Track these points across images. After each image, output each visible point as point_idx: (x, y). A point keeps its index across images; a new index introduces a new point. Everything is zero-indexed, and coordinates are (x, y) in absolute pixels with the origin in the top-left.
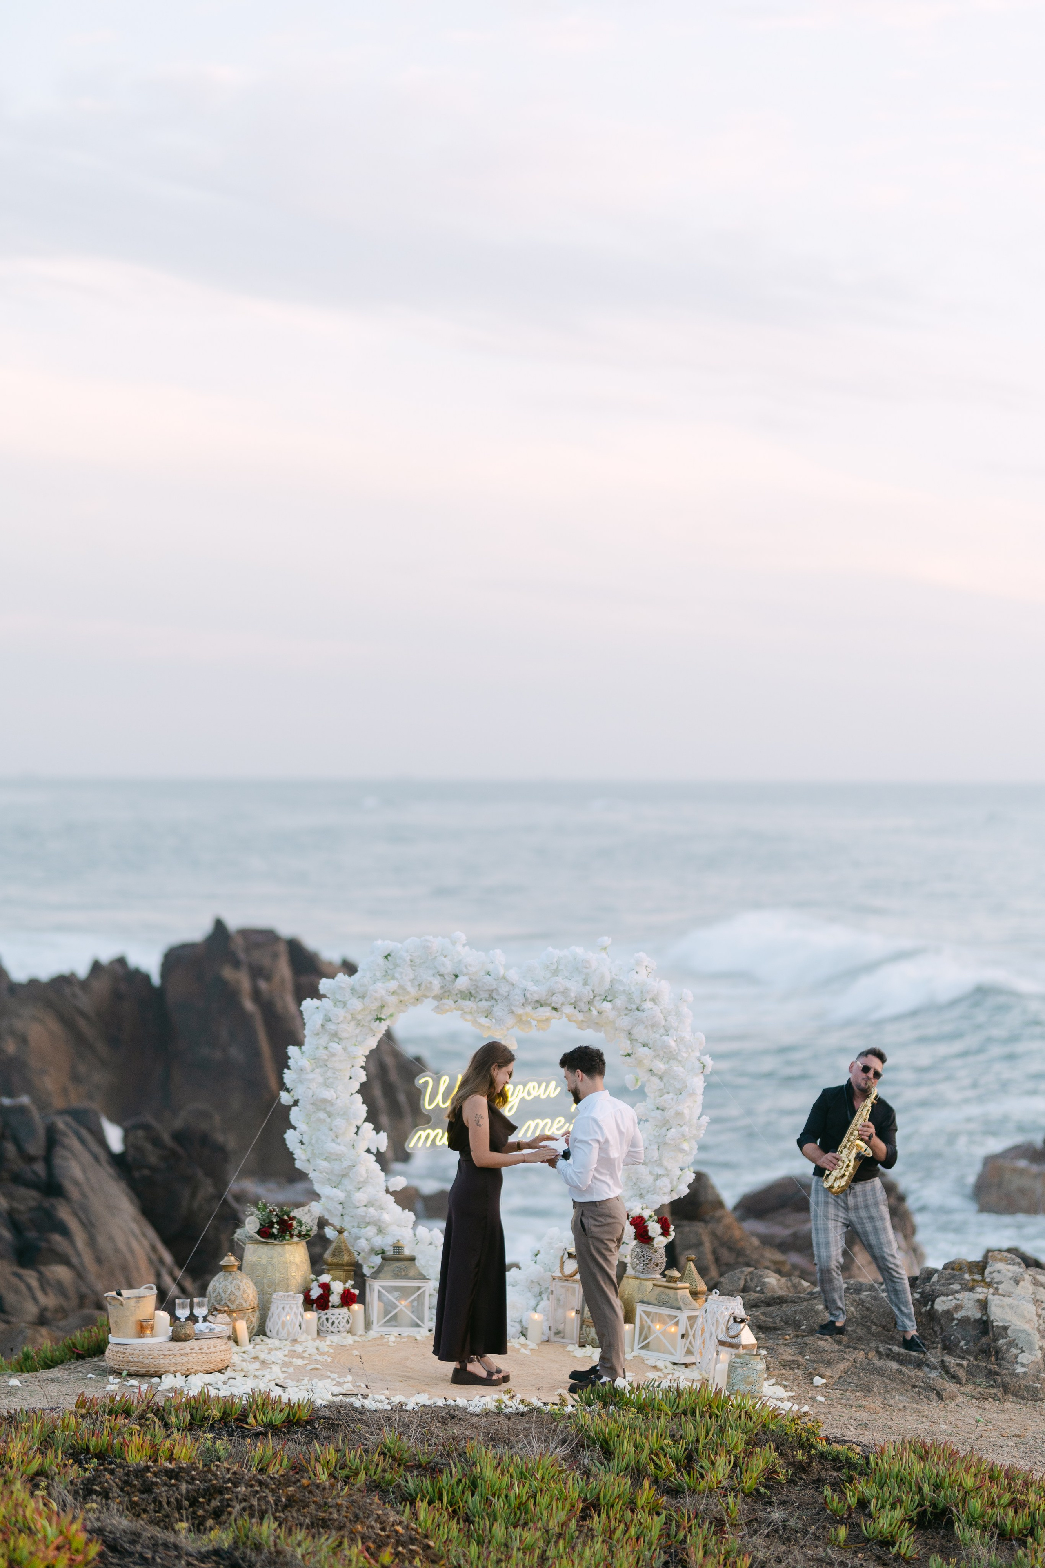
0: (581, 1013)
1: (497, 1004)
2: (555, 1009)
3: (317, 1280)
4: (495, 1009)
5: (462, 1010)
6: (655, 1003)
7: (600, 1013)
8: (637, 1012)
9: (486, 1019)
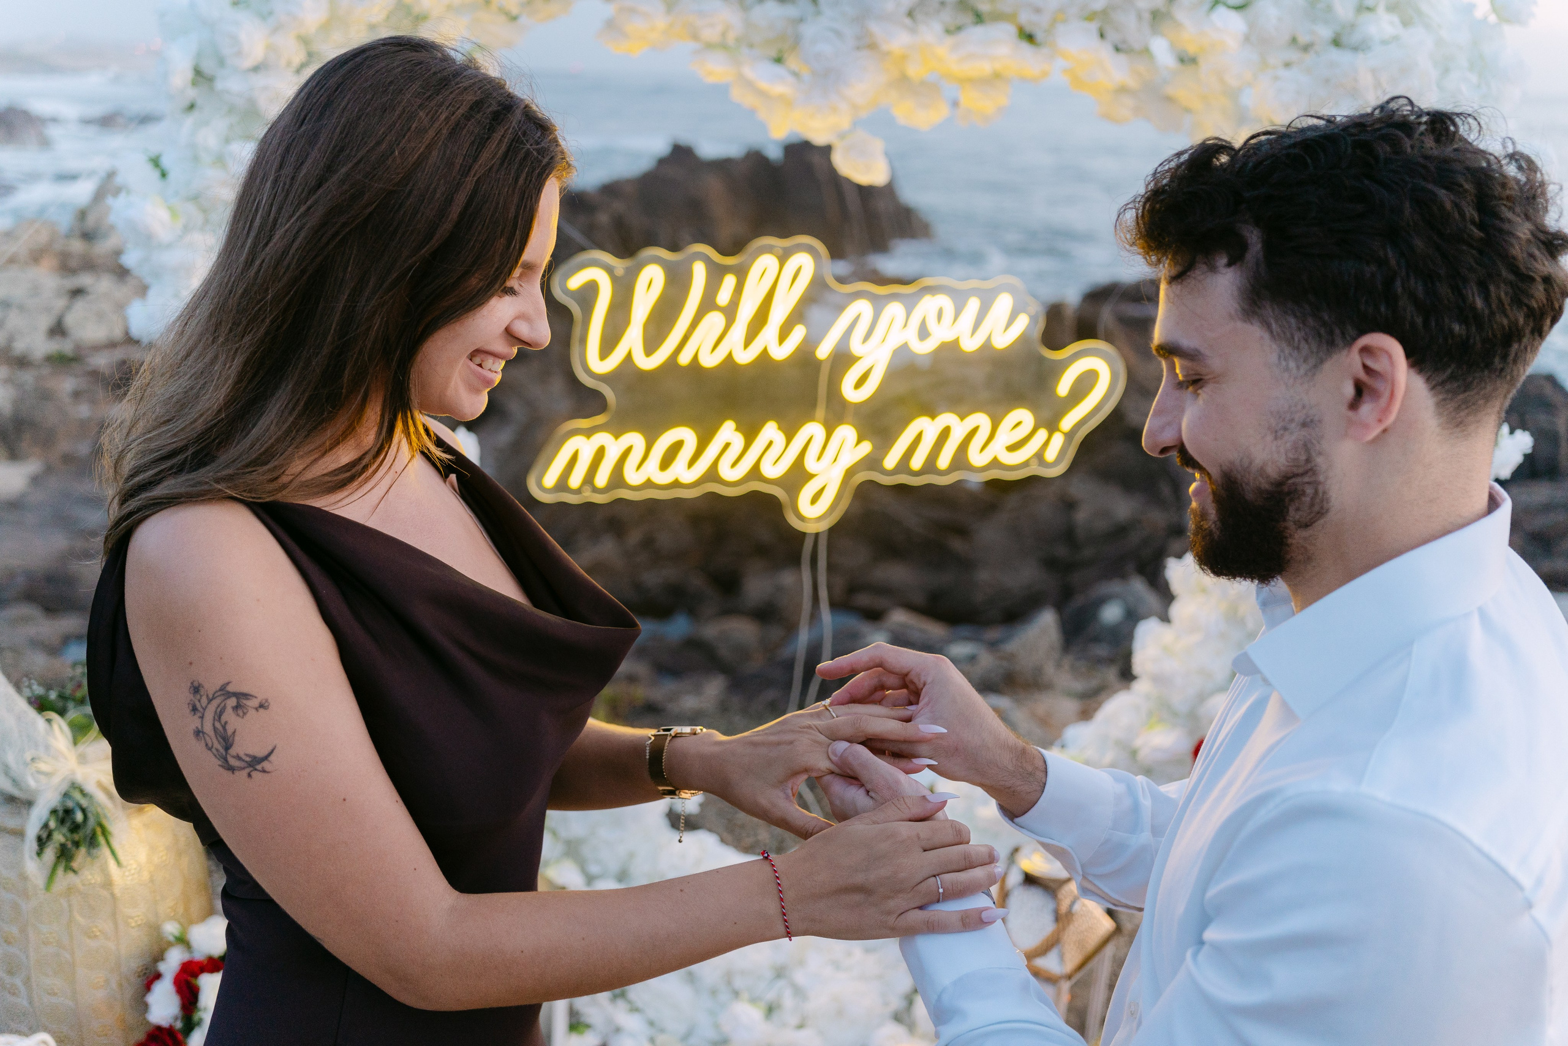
0: (1122, 58)
1: (818, 13)
2: (1029, 37)
3: (183, 941)
4: (809, 30)
5: (695, 37)
6: (1406, 23)
7: (1187, 60)
8: (1335, 54)
9: (778, 69)
